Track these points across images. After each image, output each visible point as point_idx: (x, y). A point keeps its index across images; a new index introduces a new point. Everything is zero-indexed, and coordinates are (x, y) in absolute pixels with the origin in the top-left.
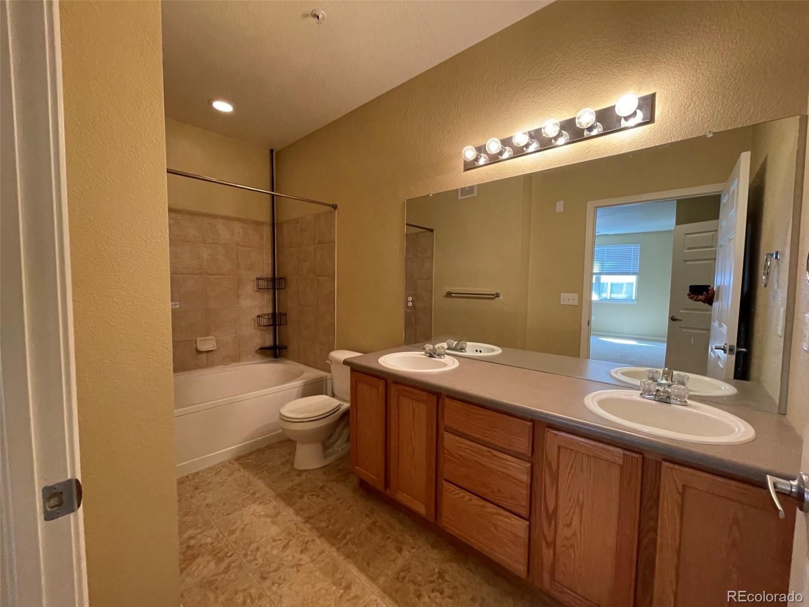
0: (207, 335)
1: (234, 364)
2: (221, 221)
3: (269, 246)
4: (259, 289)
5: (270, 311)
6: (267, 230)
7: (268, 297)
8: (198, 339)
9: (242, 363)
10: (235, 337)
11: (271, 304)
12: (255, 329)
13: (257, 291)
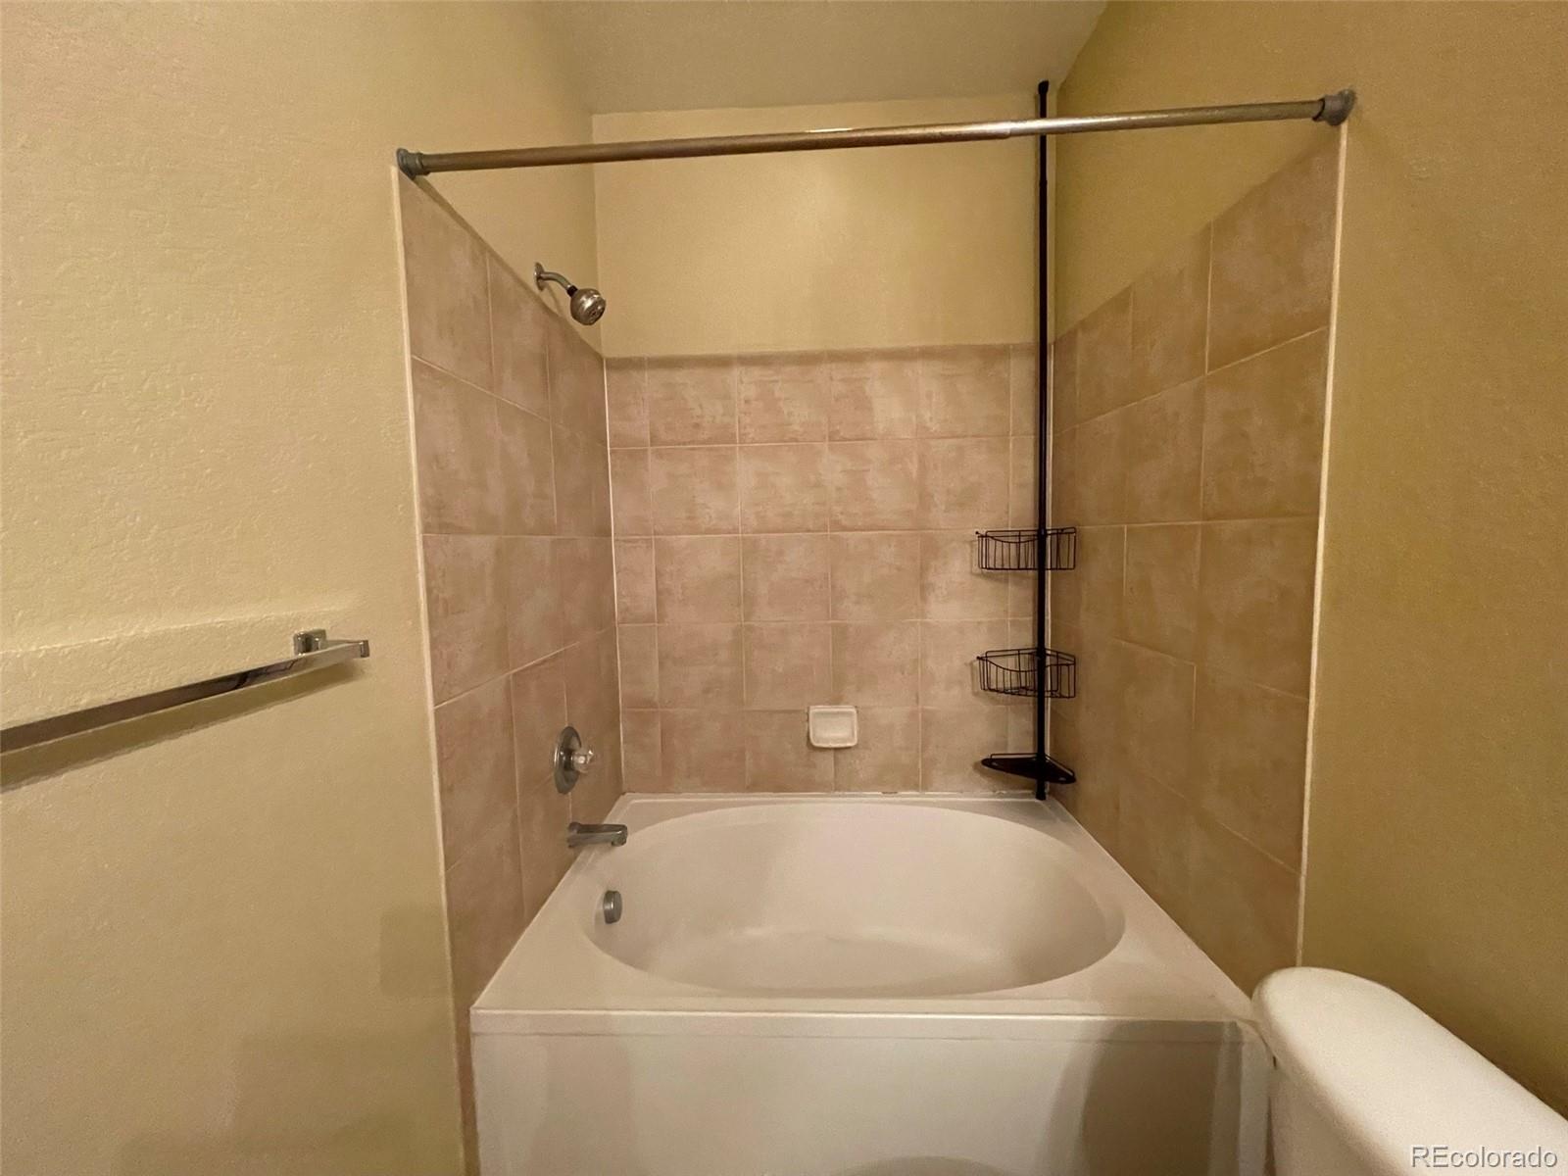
0: (837, 700)
1: (910, 795)
2: (877, 367)
3: (1029, 425)
4: (989, 570)
5: (1027, 640)
6: (1020, 374)
7: (1018, 594)
8: (814, 710)
9: (931, 796)
10: (913, 715)
11: (1029, 620)
12: (976, 694)
13: (982, 575)
